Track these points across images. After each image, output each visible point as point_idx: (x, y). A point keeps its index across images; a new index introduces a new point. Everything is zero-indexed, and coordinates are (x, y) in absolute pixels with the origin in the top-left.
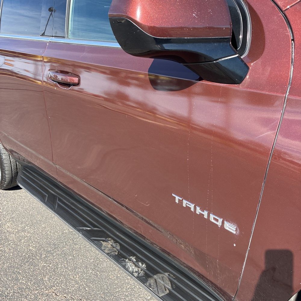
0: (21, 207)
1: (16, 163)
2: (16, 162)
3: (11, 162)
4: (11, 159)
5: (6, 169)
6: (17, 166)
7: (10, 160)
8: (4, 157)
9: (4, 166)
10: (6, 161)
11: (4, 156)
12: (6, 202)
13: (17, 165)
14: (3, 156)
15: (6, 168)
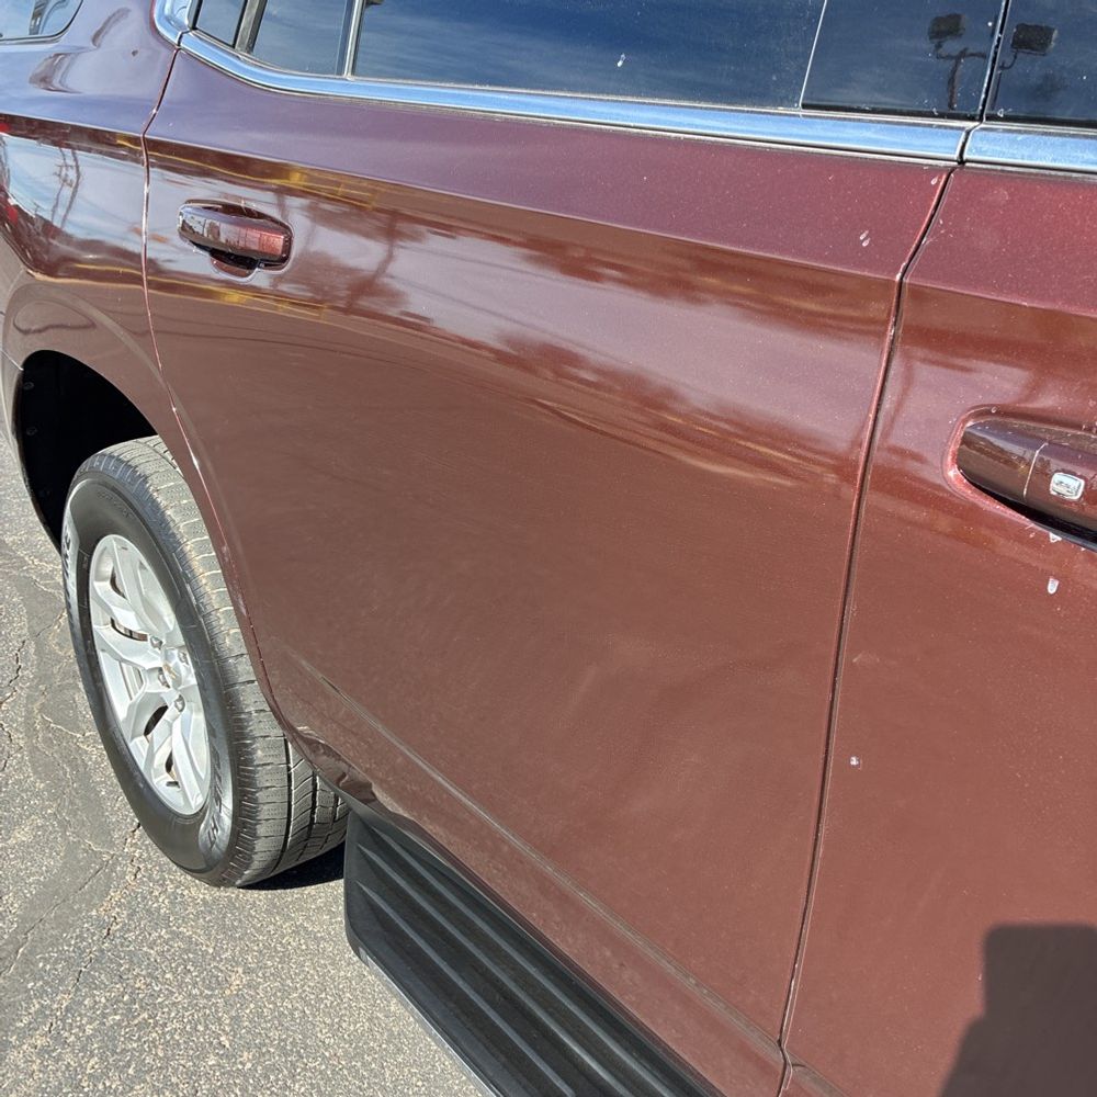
0: (328, 1021)
1: (314, 780)
2: (314, 776)
3: (289, 777)
4: (291, 765)
5: (265, 812)
6: (314, 796)
7: (289, 769)
8: (259, 753)
9: (255, 801)
10: (266, 777)
11: (263, 750)
12: (240, 970)
13: (315, 790)
14: (255, 750)
15: (265, 807)
